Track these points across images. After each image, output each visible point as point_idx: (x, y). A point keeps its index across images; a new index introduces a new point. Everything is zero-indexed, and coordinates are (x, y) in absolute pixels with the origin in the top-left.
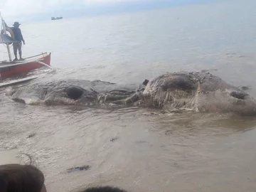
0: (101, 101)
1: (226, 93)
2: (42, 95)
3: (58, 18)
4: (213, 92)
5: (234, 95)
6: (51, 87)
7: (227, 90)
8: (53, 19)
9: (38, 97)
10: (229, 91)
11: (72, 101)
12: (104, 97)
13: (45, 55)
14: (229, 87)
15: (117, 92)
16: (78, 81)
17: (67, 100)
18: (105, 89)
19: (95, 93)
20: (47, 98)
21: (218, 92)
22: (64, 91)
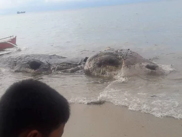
0: (53, 71)
1: (142, 66)
2: (13, 66)
3: (22, 13)
4: (134, 66)
5: (148, 67)
6: (19, 60)
7: (143, 64)
8: (18, 13)
9: (10, 67)
10: (145, 64)
11: (33, 71)
12: (55, 68)
13: (12, 38)
14: (144, 61)
15: (65, 64)
16: (39, 55)
17: (30, 70)
18: (56, 62)
19: (49, 65)
20: (16, 68)
21: (137, 65)
22: (28, 63)
